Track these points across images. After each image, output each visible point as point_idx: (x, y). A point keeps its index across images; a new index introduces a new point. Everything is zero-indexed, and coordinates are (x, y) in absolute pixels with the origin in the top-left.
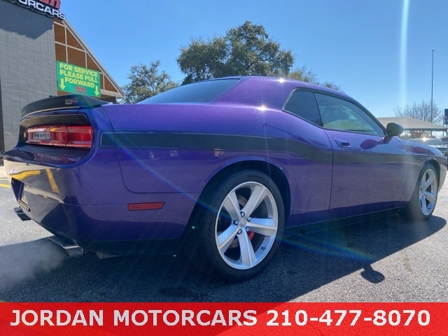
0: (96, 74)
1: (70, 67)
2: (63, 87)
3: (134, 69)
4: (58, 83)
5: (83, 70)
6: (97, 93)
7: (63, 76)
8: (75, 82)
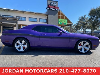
0: (67, 20)
1: (61, 20)
2: (60, 24)
3: (80, 17)
4: (58, 23)
5: (64, 20)
6: (67, 24)
7: (60, 22)
8: (62, 22)
